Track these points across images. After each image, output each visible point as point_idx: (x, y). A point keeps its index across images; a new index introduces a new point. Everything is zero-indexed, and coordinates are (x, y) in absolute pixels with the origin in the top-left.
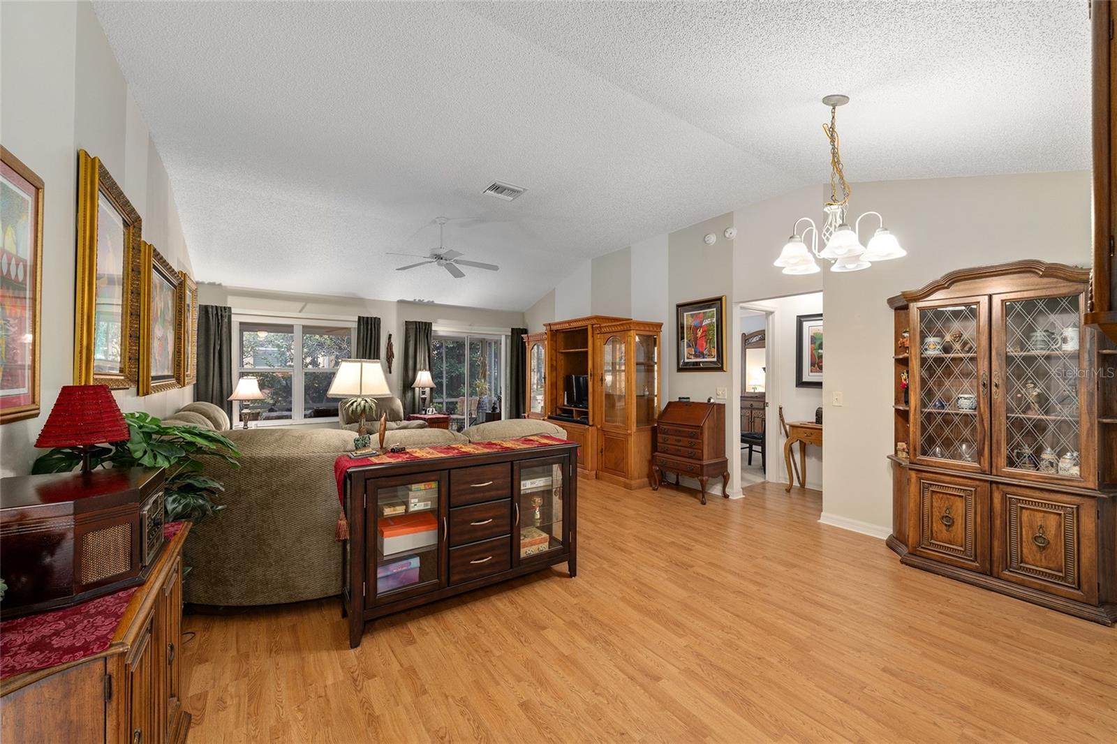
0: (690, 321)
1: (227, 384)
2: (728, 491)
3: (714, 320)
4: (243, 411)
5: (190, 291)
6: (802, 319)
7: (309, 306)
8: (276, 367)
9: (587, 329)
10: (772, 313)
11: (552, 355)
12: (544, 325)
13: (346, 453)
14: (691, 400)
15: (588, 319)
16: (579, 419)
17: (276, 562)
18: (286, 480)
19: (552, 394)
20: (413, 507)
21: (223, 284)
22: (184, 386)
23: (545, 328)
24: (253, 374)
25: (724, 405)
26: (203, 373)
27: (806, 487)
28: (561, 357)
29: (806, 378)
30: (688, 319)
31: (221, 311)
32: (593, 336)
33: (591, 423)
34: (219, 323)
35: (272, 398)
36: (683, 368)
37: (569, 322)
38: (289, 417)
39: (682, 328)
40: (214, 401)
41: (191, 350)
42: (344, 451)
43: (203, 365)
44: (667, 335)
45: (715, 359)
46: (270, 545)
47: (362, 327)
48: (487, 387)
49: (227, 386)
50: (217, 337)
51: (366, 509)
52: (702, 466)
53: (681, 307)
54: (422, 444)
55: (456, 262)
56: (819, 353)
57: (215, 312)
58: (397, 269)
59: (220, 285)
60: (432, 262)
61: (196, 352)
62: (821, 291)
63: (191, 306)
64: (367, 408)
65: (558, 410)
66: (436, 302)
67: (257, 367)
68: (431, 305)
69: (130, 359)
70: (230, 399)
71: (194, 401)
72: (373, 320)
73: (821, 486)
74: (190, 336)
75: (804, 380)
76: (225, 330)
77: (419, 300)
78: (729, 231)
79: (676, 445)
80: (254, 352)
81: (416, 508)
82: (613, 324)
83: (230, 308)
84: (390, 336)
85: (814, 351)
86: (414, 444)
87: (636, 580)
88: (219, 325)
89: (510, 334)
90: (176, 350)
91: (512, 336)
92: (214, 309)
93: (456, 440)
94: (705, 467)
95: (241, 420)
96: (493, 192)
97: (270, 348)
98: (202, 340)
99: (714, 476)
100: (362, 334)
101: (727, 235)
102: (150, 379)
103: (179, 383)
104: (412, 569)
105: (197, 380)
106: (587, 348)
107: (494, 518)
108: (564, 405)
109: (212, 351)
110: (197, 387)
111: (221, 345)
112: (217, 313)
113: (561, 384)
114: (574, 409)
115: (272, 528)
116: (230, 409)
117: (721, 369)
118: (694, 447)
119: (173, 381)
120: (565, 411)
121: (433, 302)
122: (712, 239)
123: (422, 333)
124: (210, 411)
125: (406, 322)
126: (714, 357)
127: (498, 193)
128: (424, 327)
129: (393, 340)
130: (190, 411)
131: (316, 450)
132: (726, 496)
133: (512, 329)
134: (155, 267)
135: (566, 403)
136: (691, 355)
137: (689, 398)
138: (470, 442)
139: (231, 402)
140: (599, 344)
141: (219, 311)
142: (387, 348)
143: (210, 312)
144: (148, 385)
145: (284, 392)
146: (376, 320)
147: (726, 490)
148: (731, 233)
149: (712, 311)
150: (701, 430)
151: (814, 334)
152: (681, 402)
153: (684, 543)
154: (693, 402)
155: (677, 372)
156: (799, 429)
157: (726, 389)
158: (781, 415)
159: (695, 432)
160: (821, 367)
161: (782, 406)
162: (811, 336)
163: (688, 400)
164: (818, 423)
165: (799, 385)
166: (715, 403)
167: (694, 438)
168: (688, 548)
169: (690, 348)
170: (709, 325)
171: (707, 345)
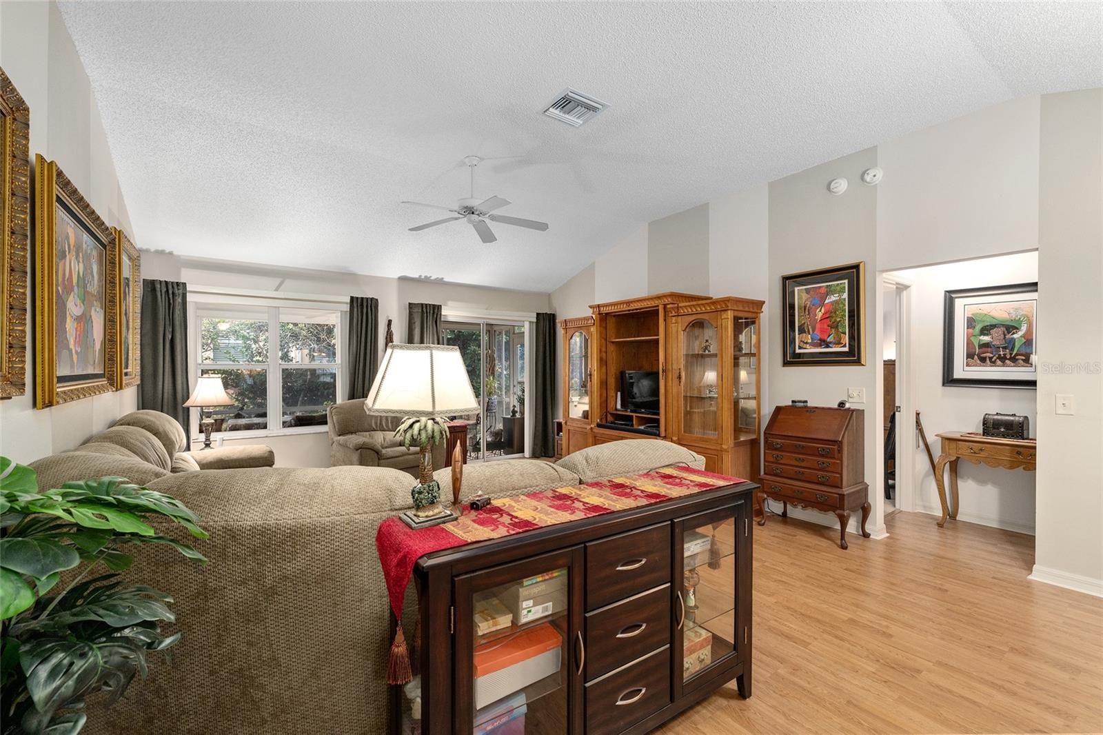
0: (804, 299)
1: (182, 383)
2: (868, 528)
3: (845, 295)
4: (204, 421)
5: (130, 258)
6: (953, 296)
7: (288, 283)
8: (241, 363)
9: (658, 310)
10: (907, 287)
11: (601, 346)
12: (590, 307)
13: (394, 513)
14: (809, 404)
15: (659, 298)
16: (642, 428)
17: (275, 716)
18: (290, 568)
19: (601, 395)
20: (526, 616)
21: (175, 253)
22: (121, 388)
23: (591, 310)
24: (214, 372)
25: (863, 410)
26: (149, 368)
27: (957, 519)
28: (611, 348)
29: (958, 373)
30: (800, 294)
31: (173, 287)
32: (665, 320)
33: (663, 434)
34: (169, 304)
35: (237, 400)
36: (793, 359)
37: (628, 303)
38: (265, 427)
39: (792, 307)
40: (165, 408)
41: (133, 339)
42: (391, 510)
43: (149, 360)
44: (771, 317)
45: (846, 349)
46: (261, 687)
47: (355, 310)
48: (496, 385)
49: (183, 387)
50: (167, 323)
51: (453, 637)
52: (842, 496)
53: (789, 281)
54: (514, 489)
55: (493, 218)
56: (980, 340)
57: (164, 290)
58: (409, 230)
59: (171, 253)
60: (459, 218)
61: (139, 342)
62: (1037, 249)
63: (131, 279)
64: (437, 434)
65: (609, 416)
66: (445, 280)
67: (218, 363)
68: (440, 283)
69: (11, 347)
70: (186, 405)
71: (138, 409)
72: (369, 302)
73: (1034, 528)
74: (131, 320)
75: (956, 376)
76: (178, 313)
77: (426, 277)
78: (871, 173)
79: (797, 466)
80: (214, 345)
81: (531, 617)
82: (692, 303)
83: (184, 284)
84: (390, 322)
85: (972, 339)
86: (501, 491)
87: (849, 702)
88: (170, 307)
89: (535, 320)
90: (108, 337)
91: (537, 323)
92: (164, 284)
93: (561, 479)
94: (846, 497)
95: (201, 431)
96: (557, 112)
97: (232, 341)
98: (148, 326)
99: (853, 510)
100: (355, 320)
101: (868, 178)
102: (55, 380)
103: (112, 385)
104: (515, 718)
105: (142, 380)
106: (658, 335)
107: (647, 621)
108: (616, 410)
109: (161, 341)
110: (142, 388)
111: (173, 333)
112: (167, 291)
113: (612, 382)
114: (634, 415)
115: (266, 655)
116: (186, 420)
117: (858, 362)
118: (827, 469)
119: (104, 382)
120: (617, 417)
121: (443, 278)
122: (841, 186)
123: (430, 318)
124: (158, 422)
125: (410, 304)
126: (845, 346)
127: (564, 113)
128: (432, 312)
129: (393, 328)
130: (129, 425)
131: (343, 510)
132: (866, 535)
133: (538, 314)
134: (59, 200)
135: (619, 407)
136: (807, 343)
137: (806, 402)
138: (581, 482)
139: (188, 409)
140: (674, 330)
141: (170, 287)
142: (386, 338)
143: (158, 289)
144: (51, 391)
145: (251, 392)
146: (373, 302)
147: (866, 527)
148: (875, 176)
149: (841, 284)
150: (839, 447)
151: (973, 314)
152: (796, 406)
153: (871, 622)
154: (816, 408)
155: (784, 366)
156: (960, 442)
157: (864, 389)
158: (918, 423)
159: (829, 449)
160: (1022, 360)
161: (920, 411)
162: (968, 317)
163: (805, 404)
164: (998, 435)
165: (947, 383)
166: (849, 408)
167: (827, 457)
168: (884, 632)
169: (804, 334)
170: (836, 302)
171: (833, 330)
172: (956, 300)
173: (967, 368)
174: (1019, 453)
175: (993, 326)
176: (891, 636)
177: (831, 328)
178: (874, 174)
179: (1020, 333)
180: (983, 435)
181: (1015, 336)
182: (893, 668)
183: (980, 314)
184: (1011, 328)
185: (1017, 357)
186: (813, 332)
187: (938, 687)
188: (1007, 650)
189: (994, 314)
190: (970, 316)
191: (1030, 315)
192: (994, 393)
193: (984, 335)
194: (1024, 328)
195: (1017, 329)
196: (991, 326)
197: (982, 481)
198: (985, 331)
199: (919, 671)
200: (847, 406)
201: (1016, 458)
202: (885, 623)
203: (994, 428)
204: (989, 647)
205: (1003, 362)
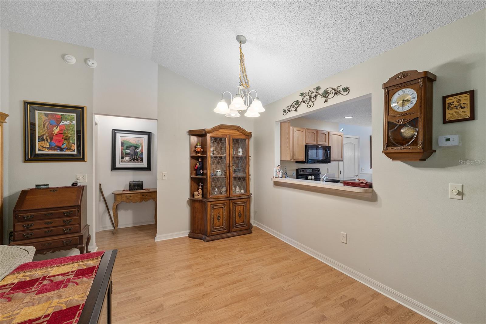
3: (75, 122)
6: (116, 132)
14: (50, 186)
25: (87, 186)
27: (118, 228)
29: (118, 165)
39: (33, 125)
45: (75, 153)
52: (81, 237)
53: (30, 105)
56: (126, 152)
62: (157, 120)
75: (117, 167)
78: (91, 61)
79: (46, 228)
85: (123, 151)
101: (89, 63)
117: (82, 160)
122: (72, 60)
126: (74, 151)
137: (48, 185)
148: (93, 64)
149: (72, 115)
150: (79, 208)
151: (123, 141)
152: (40, 188)
153: (128, 297)
154: (57, 188)
155: (24, 162)
156: (122, 195)
157: (86, 174)
158: (100, 189)
159: (70, 211)
160: (140, 160)
161: (101, 183)
162: (121, 142)
163: (47, 186)
164: (135, 190)
165: (113, 170)
166: (80, 186)
167: (70, 217)
168: (136, 298)
169: (44, 142)
170: (68, 125)
171: (66, 141)
172: (117, 134)
173: (121, 163)
174: (143, 195)
175: (131, 146)
176: (140, 298)
177: (65, 140)
178: (93, 63)
179: (139, 150)
180: (130, 190)
181: (138, 151)
182: (154, 312)
183: (126, 141)
184: (136, 148)
185: (138, 159)
186: (51, 141)
187: (173, 306)
188: (173, 273)
189: (130, 141)
190: (122, 141)
191: (142, 143)
192: (131, 173)
193: (128, 149)
194: (140, 148)
195: (138, 148)
196: (130, 146)
197: (126, 209)
198: (128, 148)
199: (162, 305)
200: (79, 184)
201: (142, 197)
202: (133, 293)
203: (133, 187)
204: (169, 275)
205: (134, 161)
